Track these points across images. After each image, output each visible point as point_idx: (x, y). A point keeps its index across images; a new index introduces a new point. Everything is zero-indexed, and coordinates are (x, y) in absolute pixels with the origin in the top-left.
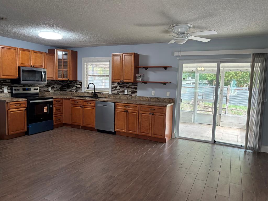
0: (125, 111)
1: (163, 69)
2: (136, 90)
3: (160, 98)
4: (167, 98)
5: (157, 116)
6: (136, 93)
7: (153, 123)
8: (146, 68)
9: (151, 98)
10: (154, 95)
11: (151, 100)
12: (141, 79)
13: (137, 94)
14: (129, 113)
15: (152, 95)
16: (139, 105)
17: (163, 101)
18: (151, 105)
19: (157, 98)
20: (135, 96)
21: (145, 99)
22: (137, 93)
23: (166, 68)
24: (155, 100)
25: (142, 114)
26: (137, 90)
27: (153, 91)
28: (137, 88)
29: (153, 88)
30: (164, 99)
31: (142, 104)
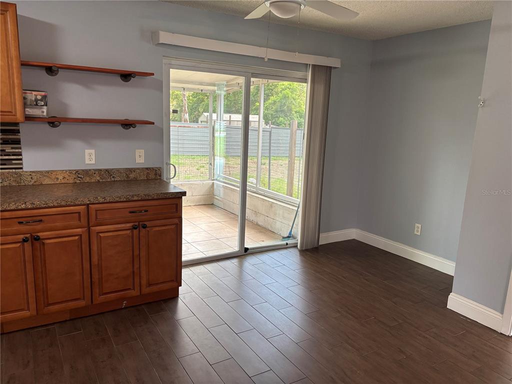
0: (25, 240)
2: (12, 148)
3: (118, 170)
5: (157, 229)
6: (14, 162)
8: (50, 70)
9: (86, 172)
10: (93, 162)
11: (87, 179)
13: (21, 164)
14: (44, 244)
15: (87, 162)
16: (88, 205)
17: (128, 177)
19: (107, 170)
20: (16, 173)
21: (61, 177)
22: (21, 159)
23: (126, 76)
24: (98, 178)
25: (101, 235)
26: (20, 148)
27: (87, 151)
28: (18, 142)
29: (87, 139)
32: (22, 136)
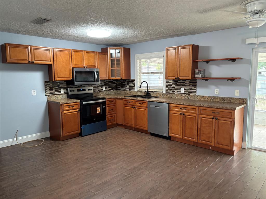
0: (181, 114)
1: (231, 61)
2: (194, 88)
3: (226, 98)
4: (235, 98)
5: (222, 121)
6: (194, 92)
7: (216, 130)
8: (207, 62)
9: (215, 98)
10: (218, 94)
11: (215, 100)
12: (200, 75)
13: (196, 93)
14: (185, 116)
15: (216, 94)
16: (198, 107)
17: (231, 101)
18: (214, 107)
19: (222, 98)
20: (194, 96)
21: (206, 98)
22: (196, 91)
23: (233, 60)
24: (219, 100)
25: (202, 118)
26: (196, 88)
27: (216, 90)
28: (196, 86)
29: (216, 85)
30: (232, 99)
31: (202, 106)
32: (197, 84)
